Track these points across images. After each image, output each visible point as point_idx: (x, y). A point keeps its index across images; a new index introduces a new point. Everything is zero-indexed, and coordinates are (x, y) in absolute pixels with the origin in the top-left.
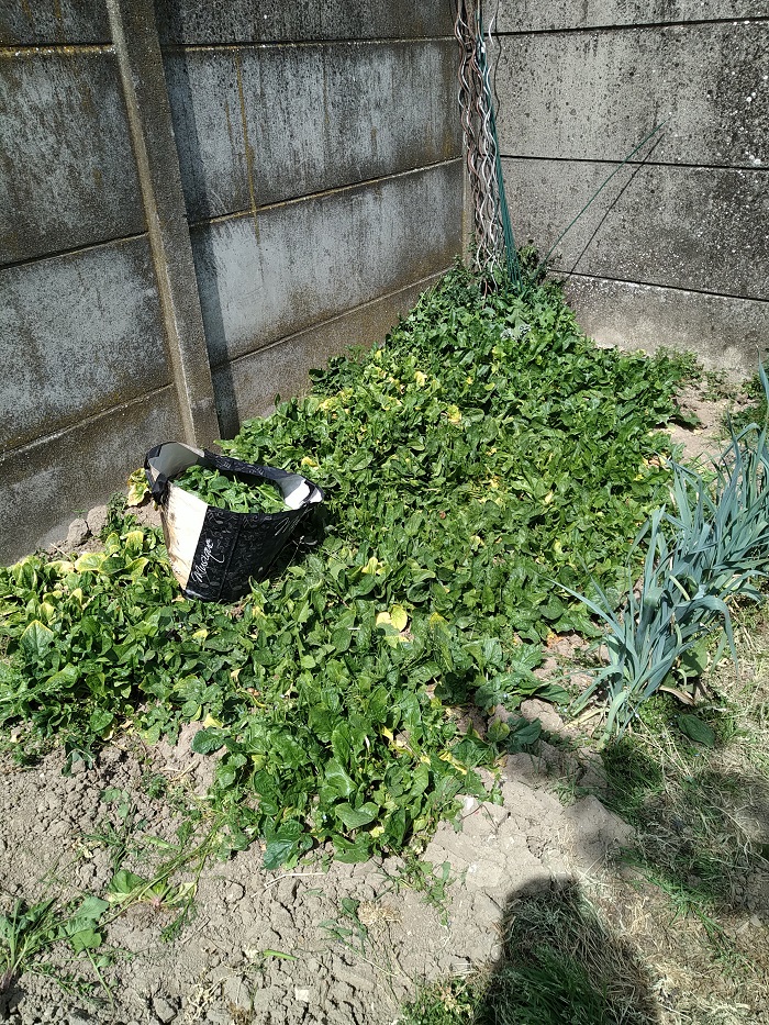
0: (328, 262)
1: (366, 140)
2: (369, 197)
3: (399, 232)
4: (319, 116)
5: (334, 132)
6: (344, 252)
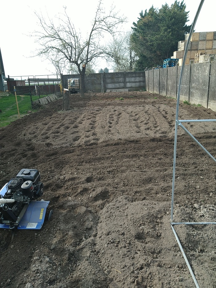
0: (133, 85)
2: (136, 83)
4: (134, 79)
6: (135, 85)
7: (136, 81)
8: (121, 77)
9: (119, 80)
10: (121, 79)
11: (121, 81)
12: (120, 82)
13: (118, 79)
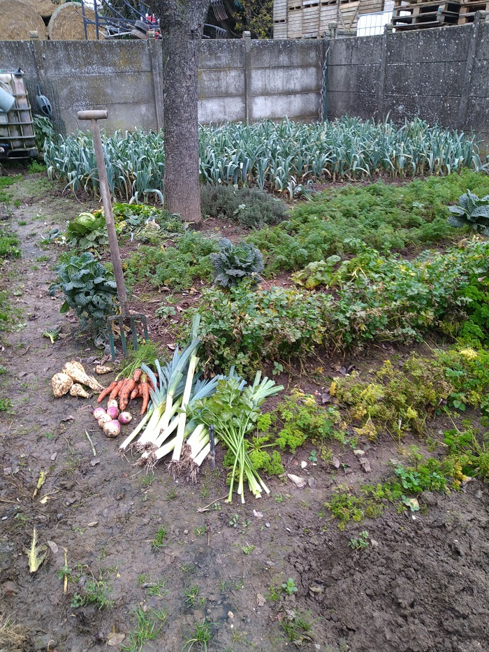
0: (281, 107)
1: (293, 85)
2: (293, 96)
3: (301, 104)
4: (282, 80)
5: (285, 83)
6: (285, 106)
7: (291, 86)
8: (230, 68)
9: (224, 84)
10: (232, 79)
11: (232, 89)
12: (227, 95)
13: (219, 80)
